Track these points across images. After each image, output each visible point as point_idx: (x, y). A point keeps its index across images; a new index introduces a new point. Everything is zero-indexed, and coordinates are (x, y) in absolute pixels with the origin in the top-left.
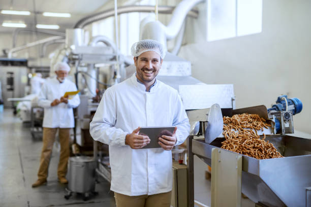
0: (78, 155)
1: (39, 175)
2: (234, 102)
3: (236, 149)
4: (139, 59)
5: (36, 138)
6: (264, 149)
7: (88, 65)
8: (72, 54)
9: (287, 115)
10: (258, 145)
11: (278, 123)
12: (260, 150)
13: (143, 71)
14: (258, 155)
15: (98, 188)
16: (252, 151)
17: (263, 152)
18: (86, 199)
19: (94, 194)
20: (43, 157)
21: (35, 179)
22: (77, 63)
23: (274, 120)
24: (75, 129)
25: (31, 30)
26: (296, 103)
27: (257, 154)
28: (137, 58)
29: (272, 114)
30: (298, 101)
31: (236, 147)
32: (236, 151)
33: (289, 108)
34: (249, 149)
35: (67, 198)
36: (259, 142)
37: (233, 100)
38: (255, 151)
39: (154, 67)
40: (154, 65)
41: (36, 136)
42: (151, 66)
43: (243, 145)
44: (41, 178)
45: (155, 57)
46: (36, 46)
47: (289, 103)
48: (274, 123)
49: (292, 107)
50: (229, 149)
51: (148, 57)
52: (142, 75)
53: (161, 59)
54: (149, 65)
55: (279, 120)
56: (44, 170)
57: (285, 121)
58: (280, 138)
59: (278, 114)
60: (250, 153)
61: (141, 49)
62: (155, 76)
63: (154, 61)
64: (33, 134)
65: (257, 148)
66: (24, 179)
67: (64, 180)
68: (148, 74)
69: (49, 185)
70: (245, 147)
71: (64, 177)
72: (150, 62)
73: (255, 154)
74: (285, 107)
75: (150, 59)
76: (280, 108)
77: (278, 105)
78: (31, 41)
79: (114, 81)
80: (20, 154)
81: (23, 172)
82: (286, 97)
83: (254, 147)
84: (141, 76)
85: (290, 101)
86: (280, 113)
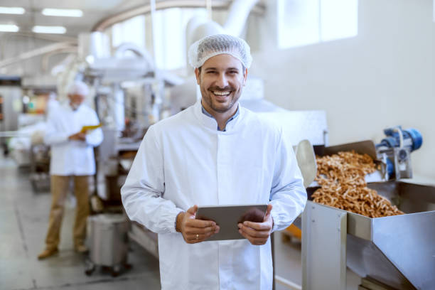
0: (101, 212)
1: (48, 242)
2: (327, 135)
3: (335, 203)
4: (203, 71)
5: (39, 190)
6: (373, 202)
7: (112, 85)
8: (89, 69)
9: (403, 153)
10: (364, 196)
11: (390, 165)
12: (368, 203)
13: (213, 92)
14: (365, 210)
15: (132, 259)
16: (357, 204)
17: (372, 206)
18: (115, 275)
19: (126, 267)
20: (52, 216)
21: (42, 248)
22: (96, 81)
23: (385, 161)
24: (95, 176)
25: (26, 36)
26: (414, 136)
27: (363, 210)
28: (200, 68)
29: (382, 152)
30: (416, 133)
31: (335, 200)
32: (335, 206)
33: (405, 143)
34: (352, 202)
35: (89, 273)
36: (366, 193)
37: (325, 133)
38: (361, 204)
39: (230, 84)
40: (231, 80)
41: (39, 185)
42: (225, 81)
43: (344, 196)
44: (50, 246)
45: (231, 65)
46: (34, 58)
47: (404, 136)
48: (385, 165)
49: (409, 142)
50: (325, 203)
51: (219, 65)
52: (211, 98)
53: (243, 67)
54: (221, 79)
55: (391, 161)
56: (54, 234)
57: (399, 161)
58: (393, 186)
59: (390, 152)
60: (354, 207)
61: (205, 52)
62: (234, 100)
63: (231, 72)
64: (34, 183)
65: (363, 200)
66: (26, 248)
67: (82, 249)
68: (221, 98)
69: (62, 255)
70: (347, 200)
71: (82, 244)
72: (223, 74)
73: (361, 210)
74: (398, 141)
75: (223, 69)
76: (392, 144)
77: (389, 138)
78: (26, 50)
79: (152, 107)
80: (17, 213)
81: (23, 238)
82: (400, 127)
83: (359, 200)
84: (208, 101)
85: (406, 134)
86: (392, 150)
